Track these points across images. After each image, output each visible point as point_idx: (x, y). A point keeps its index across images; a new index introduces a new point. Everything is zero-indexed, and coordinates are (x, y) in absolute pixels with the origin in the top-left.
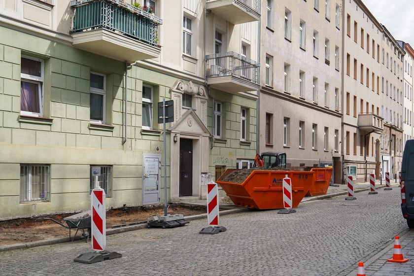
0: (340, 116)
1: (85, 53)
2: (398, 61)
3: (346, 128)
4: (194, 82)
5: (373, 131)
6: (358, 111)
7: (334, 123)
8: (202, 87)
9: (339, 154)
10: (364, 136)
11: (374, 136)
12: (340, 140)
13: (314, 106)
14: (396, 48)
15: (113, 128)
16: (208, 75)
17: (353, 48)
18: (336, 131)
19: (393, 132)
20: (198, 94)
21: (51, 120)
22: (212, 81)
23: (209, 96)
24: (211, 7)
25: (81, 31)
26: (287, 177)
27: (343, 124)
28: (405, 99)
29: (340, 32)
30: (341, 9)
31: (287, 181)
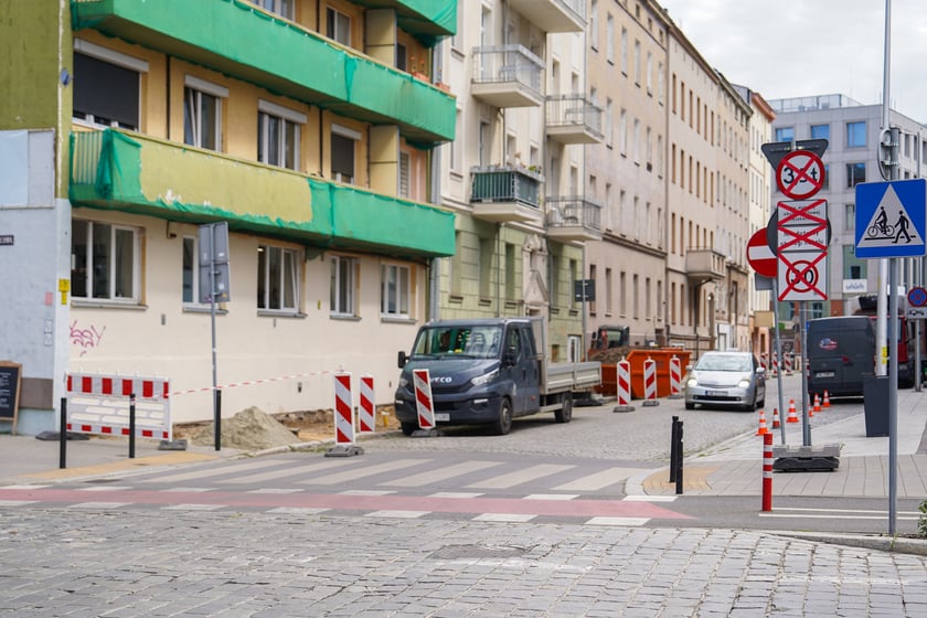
0: (662, 255)
1: (479, 221)
2: (741, 131)
3: (673, 277)
4: (539, 235)
5: (710, 280)
6: (686, 244)
7: (654, 268)
8: (544, 241)
9: (661, 326)
10: (694, 284)
11: (708, 288)
12: (663, 299)
13: (634, 246)
14: (738, 106)
15: (490, 302)
16: (548, 224)
17: (684, 136)
18: (659, 283)
19: (735, 276)
20: (541, 250)
22: (553, 232)
23: (550, 253)
24: (551, 132)
25: (479, 201)
26: (675, 358)
27: (668, 270)
28: (752, 205)
29: (662, 110)
30: (663, 67)
31: (676, 362)
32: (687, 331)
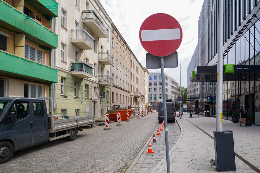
0: (130, 92)
2: (144, 74)
3: (131, 96)
4: (97, 84)
5: (138, 97)
6: (134, 91)
7: (128, 95)
8: (98, 85)
9: (129, 105)
10: (136, 98)
11: (138, 99)
12: (130, 100)
13: (123, 90)
14: (143, 70)
15: (79, 98)
16: (100, 81)
17: (133, 71)
18: (129, 97)
19: (143, 97)
20: (97, 87)
21: (67, 96)
22: (101, 83)
23: (100, 88)
24: (100, 61)
25: (74, 71)
27: (130, 95)
28: (146, 86)
29: (129, 66)
30: (129, 58)
32: (134, 106)
